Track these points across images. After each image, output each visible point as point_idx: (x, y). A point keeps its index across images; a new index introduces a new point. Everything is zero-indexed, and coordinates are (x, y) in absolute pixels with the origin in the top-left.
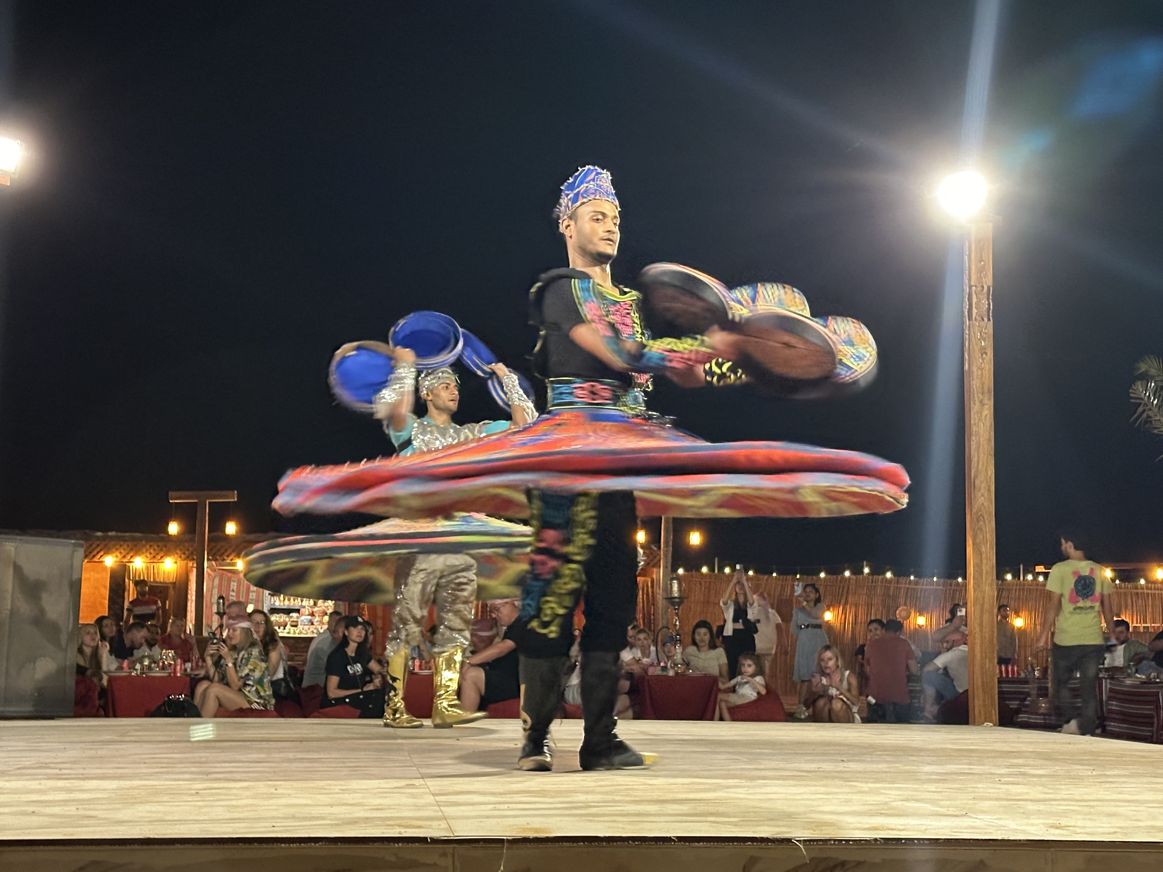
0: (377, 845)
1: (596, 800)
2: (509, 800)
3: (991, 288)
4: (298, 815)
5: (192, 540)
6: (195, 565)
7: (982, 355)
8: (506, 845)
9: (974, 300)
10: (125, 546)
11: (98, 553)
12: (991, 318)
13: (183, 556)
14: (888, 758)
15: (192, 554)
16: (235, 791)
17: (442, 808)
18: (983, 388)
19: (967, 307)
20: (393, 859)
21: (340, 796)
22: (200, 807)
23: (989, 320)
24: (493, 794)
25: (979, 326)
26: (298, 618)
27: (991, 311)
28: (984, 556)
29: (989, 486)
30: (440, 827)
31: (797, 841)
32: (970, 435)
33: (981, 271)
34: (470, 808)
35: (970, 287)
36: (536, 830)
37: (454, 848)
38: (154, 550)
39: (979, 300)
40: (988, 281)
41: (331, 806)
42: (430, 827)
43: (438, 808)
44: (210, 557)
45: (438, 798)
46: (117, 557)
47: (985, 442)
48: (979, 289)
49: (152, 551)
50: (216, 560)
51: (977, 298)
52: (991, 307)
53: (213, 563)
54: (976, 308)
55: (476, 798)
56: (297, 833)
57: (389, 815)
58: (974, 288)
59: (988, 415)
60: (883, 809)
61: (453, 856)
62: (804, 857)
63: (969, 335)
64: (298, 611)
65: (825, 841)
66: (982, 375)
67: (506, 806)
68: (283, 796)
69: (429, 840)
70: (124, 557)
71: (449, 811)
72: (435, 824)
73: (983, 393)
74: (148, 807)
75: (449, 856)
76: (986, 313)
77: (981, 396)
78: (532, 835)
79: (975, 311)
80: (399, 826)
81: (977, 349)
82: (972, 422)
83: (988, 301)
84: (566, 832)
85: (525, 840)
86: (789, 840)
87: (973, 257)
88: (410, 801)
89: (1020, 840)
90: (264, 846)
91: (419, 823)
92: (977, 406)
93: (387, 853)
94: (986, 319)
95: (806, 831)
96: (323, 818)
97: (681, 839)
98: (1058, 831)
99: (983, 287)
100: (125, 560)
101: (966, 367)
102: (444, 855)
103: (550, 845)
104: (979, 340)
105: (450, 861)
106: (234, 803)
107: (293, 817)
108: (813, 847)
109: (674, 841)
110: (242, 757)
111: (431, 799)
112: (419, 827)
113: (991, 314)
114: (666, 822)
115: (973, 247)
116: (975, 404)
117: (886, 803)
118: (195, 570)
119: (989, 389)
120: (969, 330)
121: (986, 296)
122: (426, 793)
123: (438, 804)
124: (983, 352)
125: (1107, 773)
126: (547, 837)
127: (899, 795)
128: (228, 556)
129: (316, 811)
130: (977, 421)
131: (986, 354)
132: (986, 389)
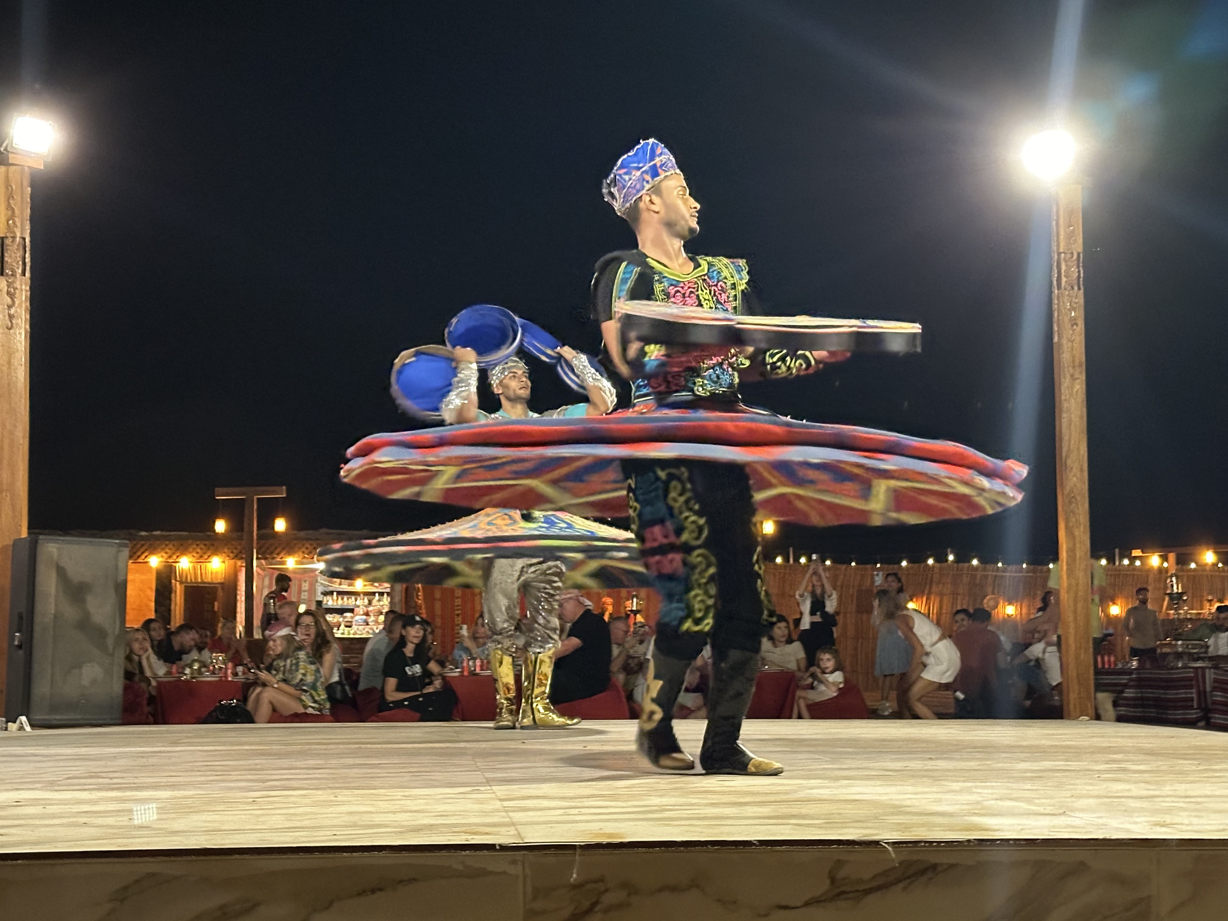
0: (444, 853)
1: (672, 803)
2: (579, 804)
3: (1081, 255)
4: (360, 823)
5: (240, 538)
6: (244, 565)
7: (1072, 326)
8: (579, 851)
9: (1063, 267)
10: (171, 546)
11: (143, 553)
12: (1082, 287)
13: (231, 555)
14: (978, 756)
15: (240, 552)
16: (293, 799)
17: (511, 814)
18: (1074, 361)
19: (1056, 276)
20: (461, 867)
21: (403, 802)
22: (258, 816)
23: (1079, 289)
24: (563, 798)
25: (1068, 295)
26: (352, 617)
27: (1081, 279)
28: (1077, 540)
29: (1082, 466)
30: (509, 833)
31: (885, 843)
32: (1061, 411)
33: (1070, 236)
34: (539, 813)
35: (1059, 254)
36: (610, 835)
37: (524, 855)
38: (201, 549)
39: (1068, 267)
40: (1078, 246)
41: (394, 813)
42: (498, 834)
43: (504, 814)
44: (260, 556)
45: (506, 804)
46: (162, 556)
47: (1078, 419)
48: (1069, 256)
49: (199, 550)
50: (265, 559)
51: (1066, 265)
52: (1082, 275)
53: (263, 561)
54: (1065, 276)
55: (545, 803)
56: (358, 842)
57: (455, 822)
58: (1063, 255)
59: (1080, 391)
60: (976, 809)
61: (523, 863)
62: (893, 860)
63: (1058, 304)
64: (352, 611)
65: (916, 843)
66: (1072, 348)
67: (576, 811)
68: (343, 803)
69: (498, 847)
70: (170, 557)
71: (517, 816)
72: (503, 830)
73: (1074, 367)
74: (204, 817)
75: (519, 863)
76: (1076, 282)
77: (1071, 371)
78: (605, 840)
79: (1064, 280)
80: (466, 833)
81: (1066, 320)
82: (1063, 398)
83: (1078, 267)
84: (641, 837)
85: (598, 846)
86: (876, 843)
87: (1061, 222)
88: (477, 807)
89: (1123, 839)
90: (325, 855)
91: (488, 830)
92: (1067, 380)
93: (454, 861)
94: (1076, 288)
95: (895, 833)
96: (386, 826)
97: (763, 843)
98: (1163, 829)
99: (1072, 253)
100: (171, 561)
101: (1056, 339)
102: (514, 862)
103: (625, 850)
104: (1069, 310)
105: (520, 867)
106: (292, 811)
107: (355, 825)
108: (903, 849)
109: (754, 844)
110: (298, 764)
111: (498, 804)
112: (487, 834)
113: (1081, 283)
114: (746, 825)
115: (1061, 212)
116: (1065, 378)
117: (978, 803)
118: (244, 569)
119: (1080, 362)
120: (1058, 299)
121: (1075, 262)
122: (492, 799)
123: (506, 810)
124: (1074, 322)
125: (1214, 767)
126: (622, 843)
127: (992, 794)
128: (278, 554)
129: (378, 819)
130: (1067, 397)
131: (1077, 325)
132: (1077, 362)
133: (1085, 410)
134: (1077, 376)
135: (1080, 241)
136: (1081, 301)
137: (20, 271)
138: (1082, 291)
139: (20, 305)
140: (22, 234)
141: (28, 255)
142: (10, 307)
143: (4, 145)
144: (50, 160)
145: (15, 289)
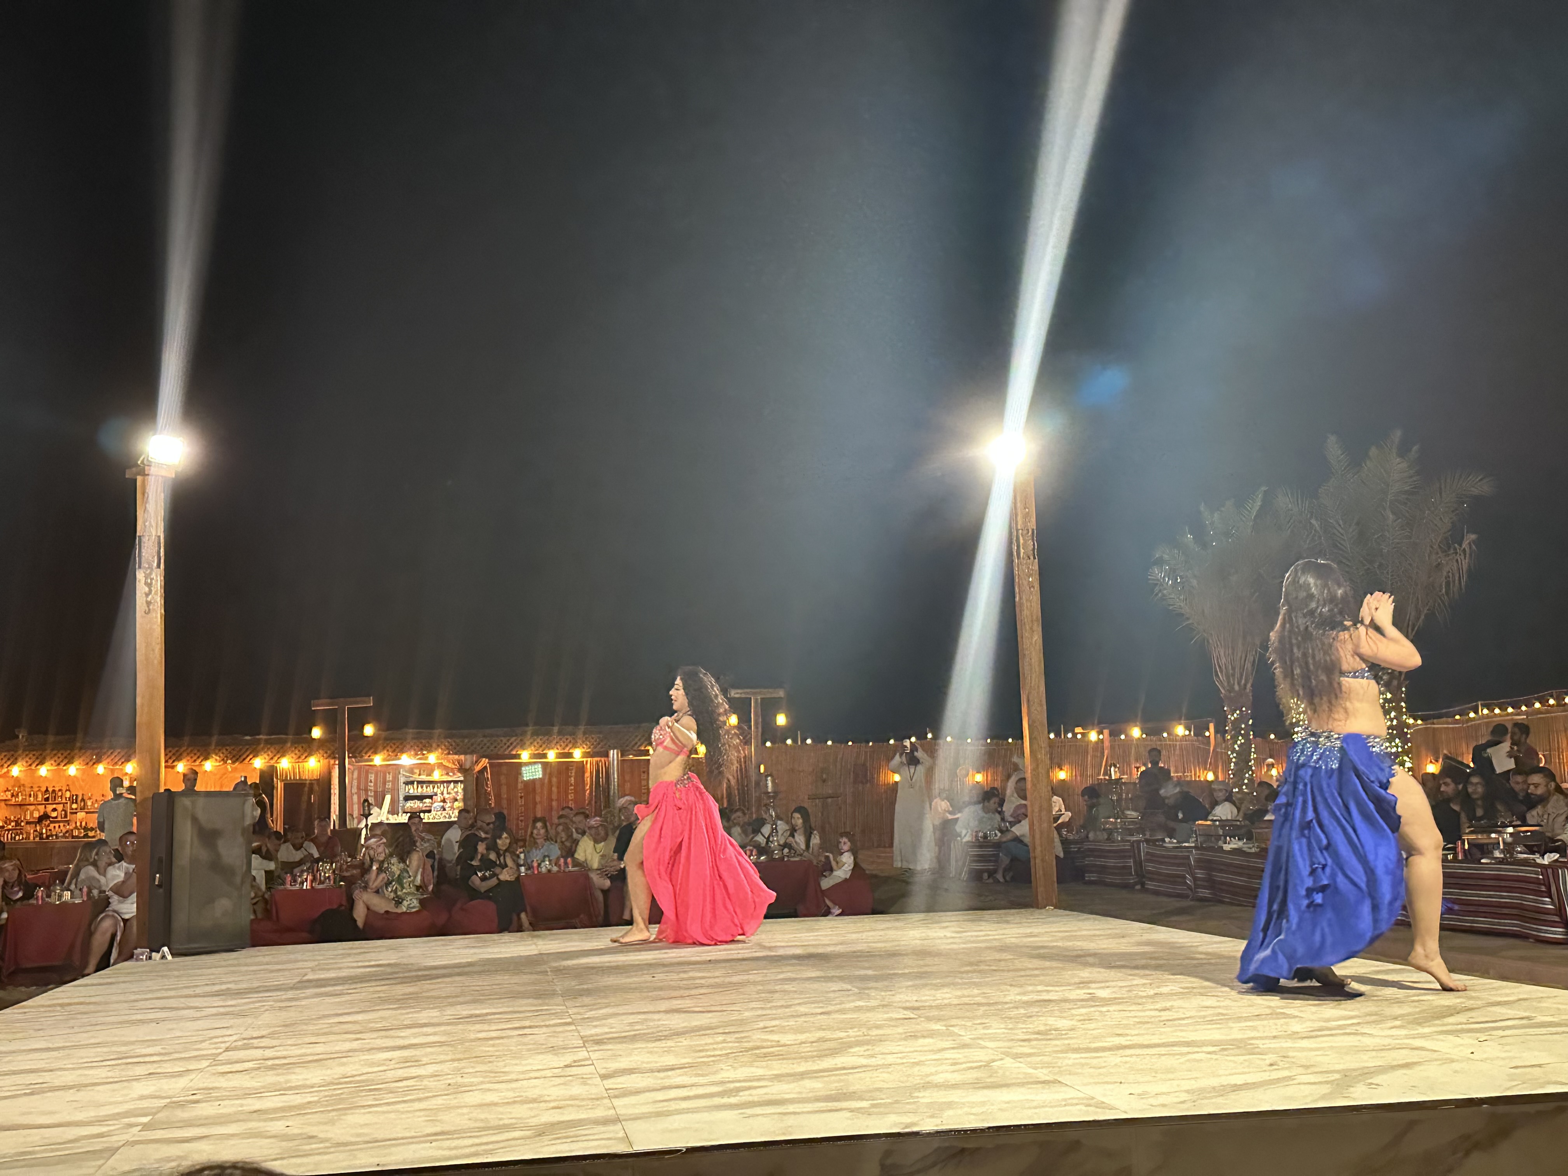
3: (1035, 531)
5: (334, 742)
6: (337, 762)
7: (1030, 588)
9: (1022, 541)
10: (272, 749)
11: (248, 756)
12: (1036, 556)
13: (325, 755)
15: (333, 753)
18: (1032, 616)
19: (1016, 548)
23: (1034, 558)
25: (1026, 564)
26: (431, 803)
27: (1036, 550)
29: (1042, 701)
32: (1024, 656)
33: (1025, 517)
35: (1017, 530)
38: (299, 751)
39: (1025, 541)
40: (1032, 524)
44: (351, 755)
46: (265, 758)
48: (1025, 532)
49: (297, 752)
50: (355, 757)
52: (1036, 547)
53: (354, 760)
54: (1023, 548)
58: (1020, 532)
59: (1038, 640)
63: (1018, 571)
64: (431, 797)
66: (1031, 606)
70: (272, 758)
73: (1032, 622)
76: (1031, 552)
79: (1022, 551)
81: (1025, 583)
82: (1025, 645)
83: (1033, 540)
87: (1018, 505)
92: (1028, 632)
94: (1032, 558)
99: (1028, 530)
100: (272, 762)
101: (1017, 599)
104: (1027, 576)
113: (1036, 553)
115: (1018, 497)
116: (1026, 630)
118: (337, 767)
119: (1037, 617)
120: (1018, 567)
121: (1031, 537)
124: (1031, 586)
128: (367, 753)
130: (1029, 645)
131: (1033, 587)
132: (1035, 617)
133: (1042, 655)
134: (1035, 628)
135: (1034, 520)
136: (1036, 567)
137: (155, 564)
138: (1037, 560)
139: (156, 593)
140: (157, 532)
141: (162, 550)
142: (147, 595)
143: (141, 459)
144: (180, 470)
145: (152, 579)
